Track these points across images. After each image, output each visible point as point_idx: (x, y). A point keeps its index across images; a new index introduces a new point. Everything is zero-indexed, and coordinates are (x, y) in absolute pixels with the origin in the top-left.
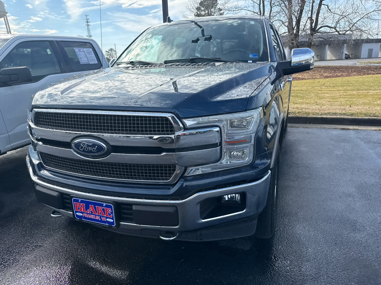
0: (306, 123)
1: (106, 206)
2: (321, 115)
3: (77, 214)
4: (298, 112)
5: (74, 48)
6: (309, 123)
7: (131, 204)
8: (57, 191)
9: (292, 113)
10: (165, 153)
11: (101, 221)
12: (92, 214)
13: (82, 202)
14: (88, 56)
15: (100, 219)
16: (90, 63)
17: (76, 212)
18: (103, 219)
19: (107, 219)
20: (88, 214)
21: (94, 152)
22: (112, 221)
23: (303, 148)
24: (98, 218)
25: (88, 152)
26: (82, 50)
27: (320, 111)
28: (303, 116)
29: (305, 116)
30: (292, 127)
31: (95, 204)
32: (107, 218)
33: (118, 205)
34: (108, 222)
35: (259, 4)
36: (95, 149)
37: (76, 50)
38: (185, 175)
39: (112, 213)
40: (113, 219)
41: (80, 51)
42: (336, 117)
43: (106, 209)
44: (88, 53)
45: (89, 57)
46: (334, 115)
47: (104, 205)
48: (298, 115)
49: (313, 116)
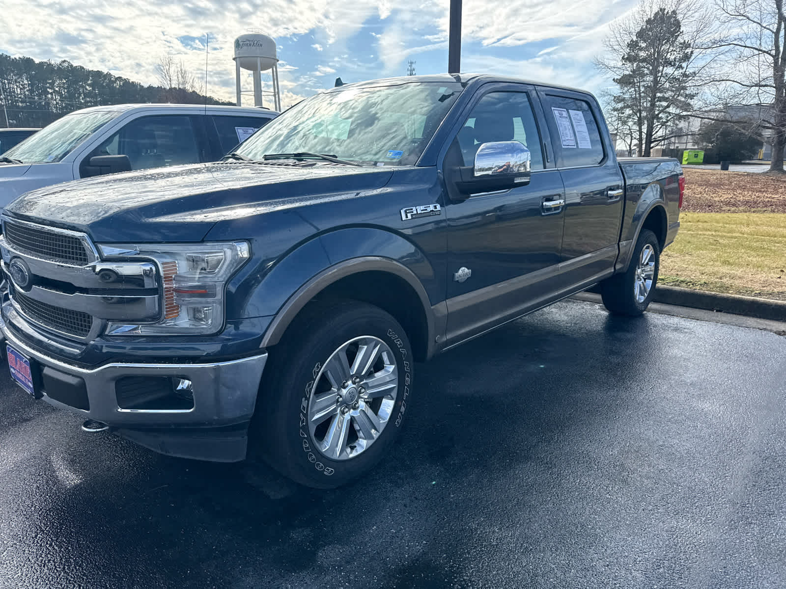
0: (712, 310)
1: (26, 362)
3: (12, 369)
4: (705, 283)
6: (717, 311)
7: (44, 364)
9: (687, 284)
10: (77, 294)
11: (26, 385)
12: (20, 372)
13: (12, 352)
15: (25, 382)
17: (11, 366)
20: (17, 371)
21: (20, 282)
22: (31, 386)
24: (23, 379)
25: (16, 281)
26: (250, 131)
27: (764, 287)
28: (707, 292)
29: (713, 293)
30: (661, 312)
31: (20, 358)
32: (28, 381)
33: (33, 362)
35: (775, 31)
36: (20, 277)
37: (240, 130)
38: (106, 333)
39: (30, 373)
40: (31, 383)
41: (246, 132)
43: (27, 368)
47: (24, 360)
48: (698, 289)
49: (733, 295)
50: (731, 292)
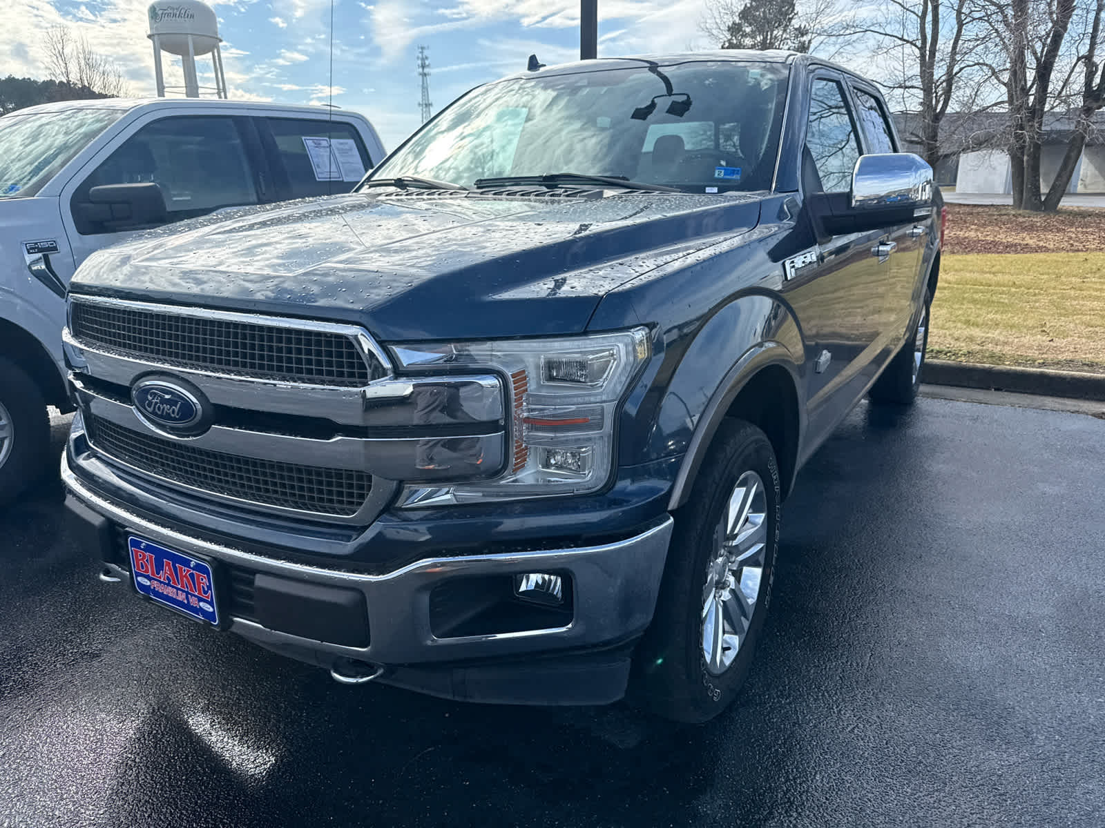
0: (988, 388)
1: (197, 567)
2: (1044, 364)
3: (139, 579)
4: (969, 353)
5: (303, 138)
6: (996, 390)
7: (253, 570)
8: (103, 515)
9: (946, 354)
10: (340, 438)
11: (188, 606)
12: (168, 585)
13: (148, 548)
14: (340, 159)
15: (186, 602)
16: (345, 180)
17: (138, 575)
18: (194, 601)
19: (202, 604)
20: (161, 582)
21: (175, 419)
22: (211, 610)
23: (938, 466)
24: (181, 597)
25: (161, 416)
26: (324, 143)
27: (1043, 354)
28: (978, 365)
29: (987, 365)
30: (934, 396)
31: (176, 559)
32: (200, 600)
33: (223, 567)
34: (202, 611)
35: (920, 14)
36: (176, 410)
37: (309, 142)
38: (398, 504)
39: (209, 588)
40: (211, 604)
41: (318, 145)
42: (1089, 375)
43: (199, 576)
44: (343, 152)
45: (342, 163)
46: (1086, 368)
47: (192, 564)
48: (964, 361)
49: (1013, 368)
50: (1007, 363)
